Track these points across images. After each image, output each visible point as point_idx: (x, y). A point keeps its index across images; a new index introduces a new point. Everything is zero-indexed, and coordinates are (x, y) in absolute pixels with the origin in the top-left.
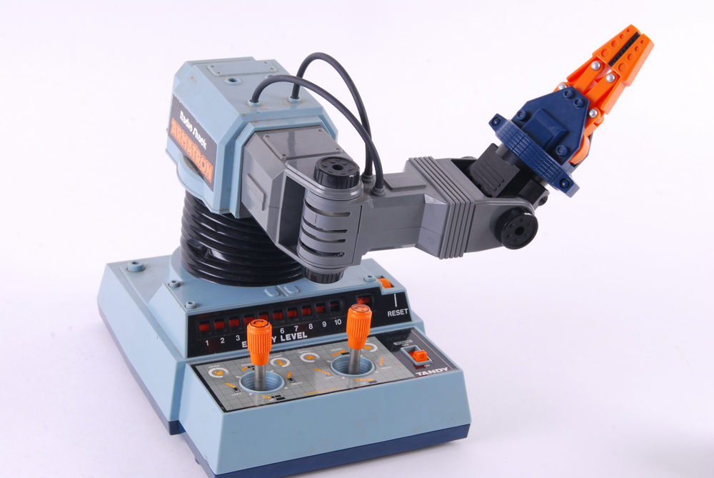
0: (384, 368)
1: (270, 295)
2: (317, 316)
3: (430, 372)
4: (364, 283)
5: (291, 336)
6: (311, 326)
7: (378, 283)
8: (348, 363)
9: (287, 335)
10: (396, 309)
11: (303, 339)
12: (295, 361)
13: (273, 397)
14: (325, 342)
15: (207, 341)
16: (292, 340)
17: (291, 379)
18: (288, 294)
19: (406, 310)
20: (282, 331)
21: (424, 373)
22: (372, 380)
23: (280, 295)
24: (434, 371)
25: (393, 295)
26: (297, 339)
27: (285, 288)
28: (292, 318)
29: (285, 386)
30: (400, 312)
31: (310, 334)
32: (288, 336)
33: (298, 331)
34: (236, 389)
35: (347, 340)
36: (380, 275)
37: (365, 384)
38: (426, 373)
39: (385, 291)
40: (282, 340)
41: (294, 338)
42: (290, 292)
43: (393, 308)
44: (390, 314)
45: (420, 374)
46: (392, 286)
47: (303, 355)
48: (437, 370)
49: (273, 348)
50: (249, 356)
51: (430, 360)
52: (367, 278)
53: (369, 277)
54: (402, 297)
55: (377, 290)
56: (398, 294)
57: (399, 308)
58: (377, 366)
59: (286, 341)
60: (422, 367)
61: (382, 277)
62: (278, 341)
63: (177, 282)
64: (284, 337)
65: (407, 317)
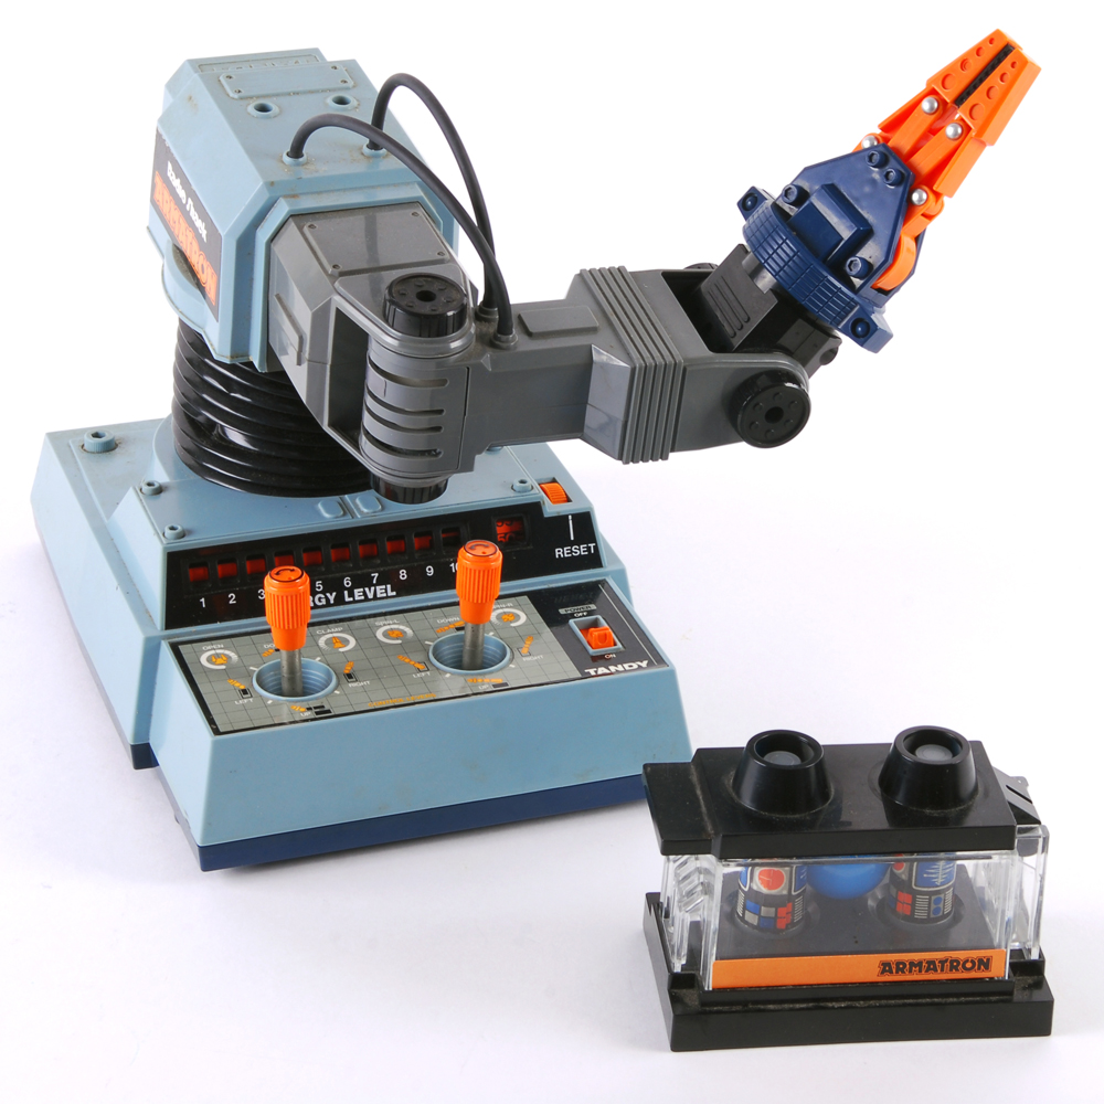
0: (529, 659)
1: (327, 515)
2: (417, 556)
3: (613, 668)
4: (512, 493)
5: (364, 593)
6: (403, 575)
7: (537, 494)
8: (462, 646)
9: (356, 591)
10: (572, 544)
11: (387, 597)
12: (365, 640)
13: (309, 709)
14: (429, 604)
15: (203, 600)
16: (367, 599)
17: (349, 676)
18: (361, 512)
19: (592, 545)
20: (347, 582)
21: (602, 670)
22: (500, 681)
23: (345, 514)
24: (620, 668)
25: (567, 516)
26: (375, 598)
27: (358, 501)
28: (368, 557)
29: (336, 688)
30: (580, 550)
31: (402, 589)
32: (358, 593)
33: (379, 583)
34: (245, 692)
35: (457, 604)
36: (550, 476)
37: (485, 687)
38: (607, 671)
39: (551, 509)
40: (347, 599)
41: (370, 596)
42: (365, 510)
43: (567, 542)
44: (558, 552)
45: (592, 672)
46: (568, 500)
47: (382, 629)
48: (626, 666)
49: (313, 616)
50: (269, 631)
51: (619, 645)
52: (517, 485)
53: (522, 482)
54: (585, 523)
55: (535, 508)
56: (575, 516)
57: (578, 542)
58: (516, 653)
59: (355, 602)
60: (599, 660)
61: (554, 481)
62: (340, 601)
63: (157, 485)
64: (351, 594)
65: (594, 560)
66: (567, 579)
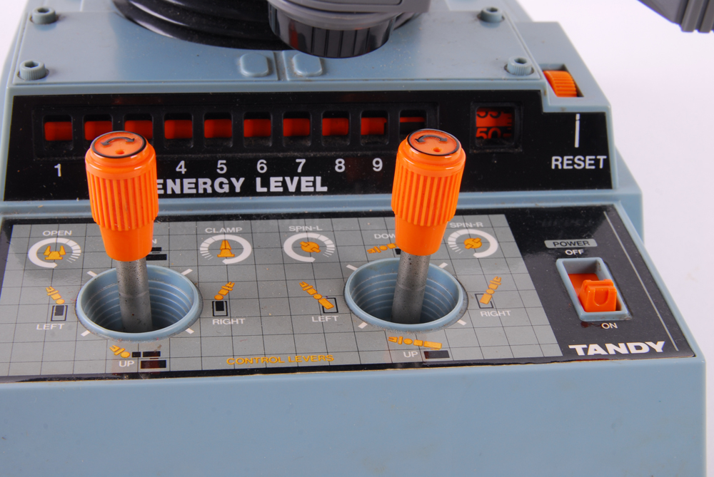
0: (489, 313)
1: (245, 73)
2: (362, 142)
3: (611, 348)
4: (503, 75)
5: (284, 184)
6: (340, 166)
7: (536, 80)
8: (397, 277)
9: (273, 180)
10: (575, 152)
11: (315, 193)
12: (268, 252)
13: (136, 355)
14: (371, 209)
15: (59, 167)
16: (286, 192)
17: (220, 306)
18: (292, 74)
19: (602, 158)
20: (262, 166)
21: (594, 349)
22: (434, 345)
23: (270, 73)
24: (622, 349)
25: (573, 115)
26: (298, 191)
27: (294, 60)
28: (296, 137)
29: (189, 325)
30: (585, 163)
31: (336, 185)
32: (275, 183)
33: (305, 173)
34: (59, 310)
36: (559, 61)
38: (601, 351)
39: (553, 103)
40: (259, 189)
41: (292, 188)
42: (299, 72)
43: (570, 150)
44: (556, 162)
45: (579, 349)
46: (578, 94)
47: (300, 232)
48: (631, 346)
51: (624, 310)
52: (513, 65)
53: (520, 61)
54: (596, 127)
55: (534, 97)
56: (585, 117)
57: (583, 151)
58: (473, 302)
59: (269, 194)
60: (593, 332)
61: (563, 69)
62: (248, 190)
64: (266, 183)
65: (602, 178)
66: (563, 199)
